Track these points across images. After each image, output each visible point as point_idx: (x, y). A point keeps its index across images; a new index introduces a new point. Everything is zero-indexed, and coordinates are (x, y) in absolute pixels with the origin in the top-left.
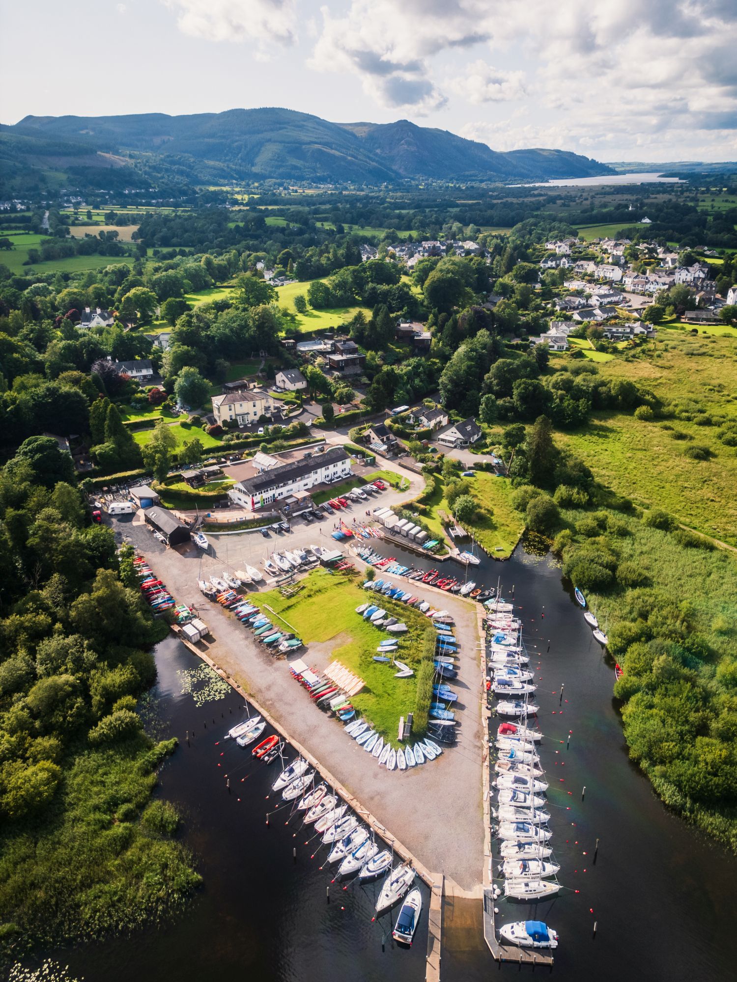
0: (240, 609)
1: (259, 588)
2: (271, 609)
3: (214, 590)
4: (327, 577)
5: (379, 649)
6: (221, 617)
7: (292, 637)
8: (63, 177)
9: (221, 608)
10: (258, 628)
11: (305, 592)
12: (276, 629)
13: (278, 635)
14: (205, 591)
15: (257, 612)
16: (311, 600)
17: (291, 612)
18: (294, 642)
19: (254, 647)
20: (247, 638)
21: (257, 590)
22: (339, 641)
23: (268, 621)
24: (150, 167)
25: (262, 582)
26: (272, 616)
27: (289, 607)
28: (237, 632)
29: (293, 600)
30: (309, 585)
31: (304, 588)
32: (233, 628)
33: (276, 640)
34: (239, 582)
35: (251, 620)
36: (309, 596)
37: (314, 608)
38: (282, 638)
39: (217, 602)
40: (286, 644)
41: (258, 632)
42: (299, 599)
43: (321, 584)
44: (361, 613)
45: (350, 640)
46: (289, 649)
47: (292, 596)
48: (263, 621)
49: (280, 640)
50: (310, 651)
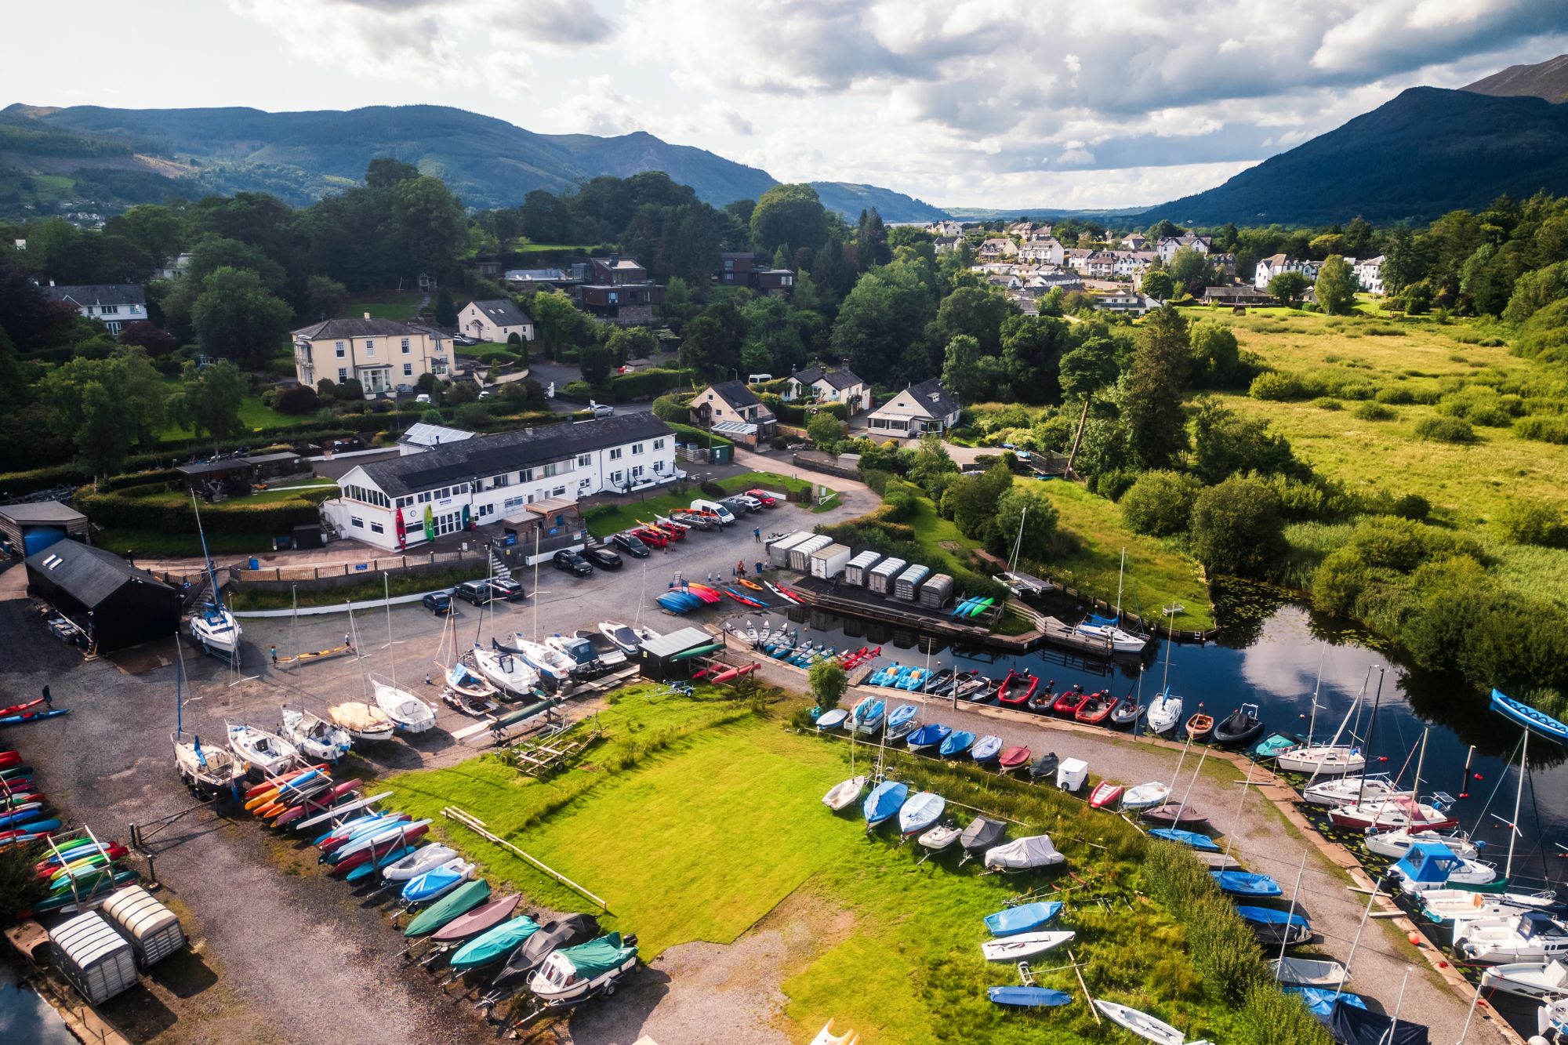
0: (340, 831)
1: (426, 755)
2: (477, 823)
3: (237, 771)
4: (676, 705)
5: (992, 951)
6: (257, 872)
7: (586, 929)
8: (67, 184)
9: (261, 836)
10: (423, 903)
11: (607, 754)
12: (506, 901)
13: (518, 926)
14: (199, 777)
15: (416, 840)
16: (636, 779)
17: (563, 828)
18: (599, 952)
19: (403, 999)
20: (367, 956)
21: (419, 763)
22: (797, 930)
23: (469, 869)
24: (226, 179)
25: (435, 738)
26: (481, 849)
27: (553, 811)
28: (324, 931)
29: (566, 785)
30: (618, 732)
31: (598, 742)
32: (304, 915)
33: (513, 952)
34: (344, 738)
35: (389, 872)
36: (629, 765)
37: (653, 805)
38: (541, 938)
39: (248, 816)
40: (563, 963)
41: (421, 921)
42: (592, 779)
43: (658, 724)
44: (852, 811)
45: (844, 921)
46: (578, 989)
47: (555, 770)
48: (446, 871)
49: (533, 948)
50: (678, 990)
